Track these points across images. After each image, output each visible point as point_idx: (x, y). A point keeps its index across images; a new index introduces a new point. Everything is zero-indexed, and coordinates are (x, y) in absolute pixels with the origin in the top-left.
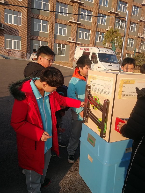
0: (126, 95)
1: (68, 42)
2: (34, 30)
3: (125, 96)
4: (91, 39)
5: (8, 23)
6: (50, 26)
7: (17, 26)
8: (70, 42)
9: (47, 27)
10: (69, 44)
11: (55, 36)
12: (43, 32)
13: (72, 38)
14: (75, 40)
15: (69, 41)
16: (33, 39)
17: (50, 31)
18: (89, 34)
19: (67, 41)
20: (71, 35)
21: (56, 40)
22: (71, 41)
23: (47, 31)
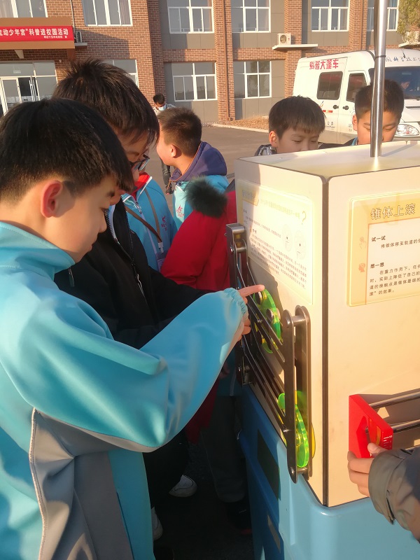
0: (398, 280)
1: (278, 49)
2: (171, 33)
3: (393, 288)
4: (354, 25)
5: (96, 25)
6: (216, 8)
7: (120, 28)
8: (284, 50)
9: (207, 13)
10: (281, 55)
11: (236, 39)
12: (199, 32)
13: (289, 36)
14: (299, 38)
15: (281, 45)
16: (170, 62)
17: (217, 24)
18: (344, 12)
19: (274, 48)
20: (286, 26)
21: (239, 51)
22: (288, 44)
23: (208, 27)
